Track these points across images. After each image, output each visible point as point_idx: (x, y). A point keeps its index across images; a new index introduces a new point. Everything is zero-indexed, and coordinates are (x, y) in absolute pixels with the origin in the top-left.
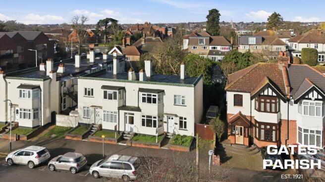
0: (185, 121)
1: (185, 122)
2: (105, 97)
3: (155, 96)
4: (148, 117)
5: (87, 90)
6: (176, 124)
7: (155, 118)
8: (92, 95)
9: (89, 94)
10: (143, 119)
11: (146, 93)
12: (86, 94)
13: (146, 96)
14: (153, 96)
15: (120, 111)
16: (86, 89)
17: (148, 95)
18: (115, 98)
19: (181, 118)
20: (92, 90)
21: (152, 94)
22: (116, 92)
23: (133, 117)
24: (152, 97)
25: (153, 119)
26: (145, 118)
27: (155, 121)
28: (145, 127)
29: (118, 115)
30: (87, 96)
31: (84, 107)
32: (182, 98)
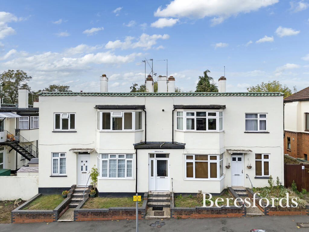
0: (266, 160)
1: (267, 164)
2: (106, 126)
3: (214, 114)
4: (198, 157)
5: (61, 117)
6: (250, 167)
7: (214, 158)
8: (73, 126)
9: (65, 126)
10: (188, 163)
11: (195, 111)
12: (57, 126)
13: (195, 117)
14: (210, 114)
15: (139, 151)
16: (58, 117)
17: (198, 114)
18: (128, 126)
19: (258, 156)
20: (73, 117)
21: (207, 111)
22: (130, 114)
23: (165, 162)
24: (208, 117)
25: (209, 161)
26: (193, 161)
27: (214, 165)
28: (194, 178)
29: (133, 159)
30: (61, 129)
31: (54, 154)
32: (259, 119)
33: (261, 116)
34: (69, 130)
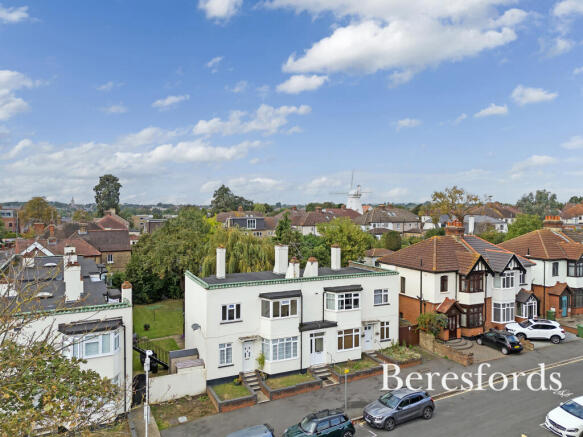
1: (388, 329)
2: (276, 314)
4: (346, 331)
5: (228, 308)
6: (377, 334)
7: (357, 330)
8: (238, 316)
9: (231, 317)
10: (339, 338)
11: (344, 294)
12: (224, 318)
13: (344, 299)
14: (355, 295)
15: (303, 333)
16: (224, 308)
17: (347, 296)
18: (294, 312)
19: (382, 324)
20: (238, 306)
21: (353, 293)
22: (295, 301)
23: (322, 339)
24: (353, 298)
25: (354, 334)
26: (343, 335)
27: (357, 336)
28: (343, 350)
29: (298, 341)
30: (227, 321)
31: (221, 345)
32: (383, 293)
33: (385, 291)
34: (235, 319)
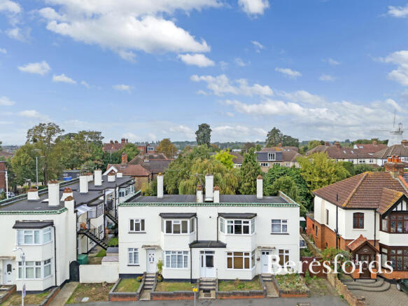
0: (287, 254)
1: (287, 257)
3: (248, 222)
4: (236, 253)
5: (135, 222)
7: (247, 254)
8: (143, 229)
9: (137, 229)
11: (233, 220)
12: (132, 229)
13: (234, 224)
16: (132, 221)
17: (236, 222)
19: (281, 251)
20: (143, 221)
26: (232, 256)
27: (247, 260)
28: (233, 269)
29: (189, 255)
30: (134, 231)
31: (130, 249)
32: (282, 224)
33: (283, 221)
34: (141, 231)
